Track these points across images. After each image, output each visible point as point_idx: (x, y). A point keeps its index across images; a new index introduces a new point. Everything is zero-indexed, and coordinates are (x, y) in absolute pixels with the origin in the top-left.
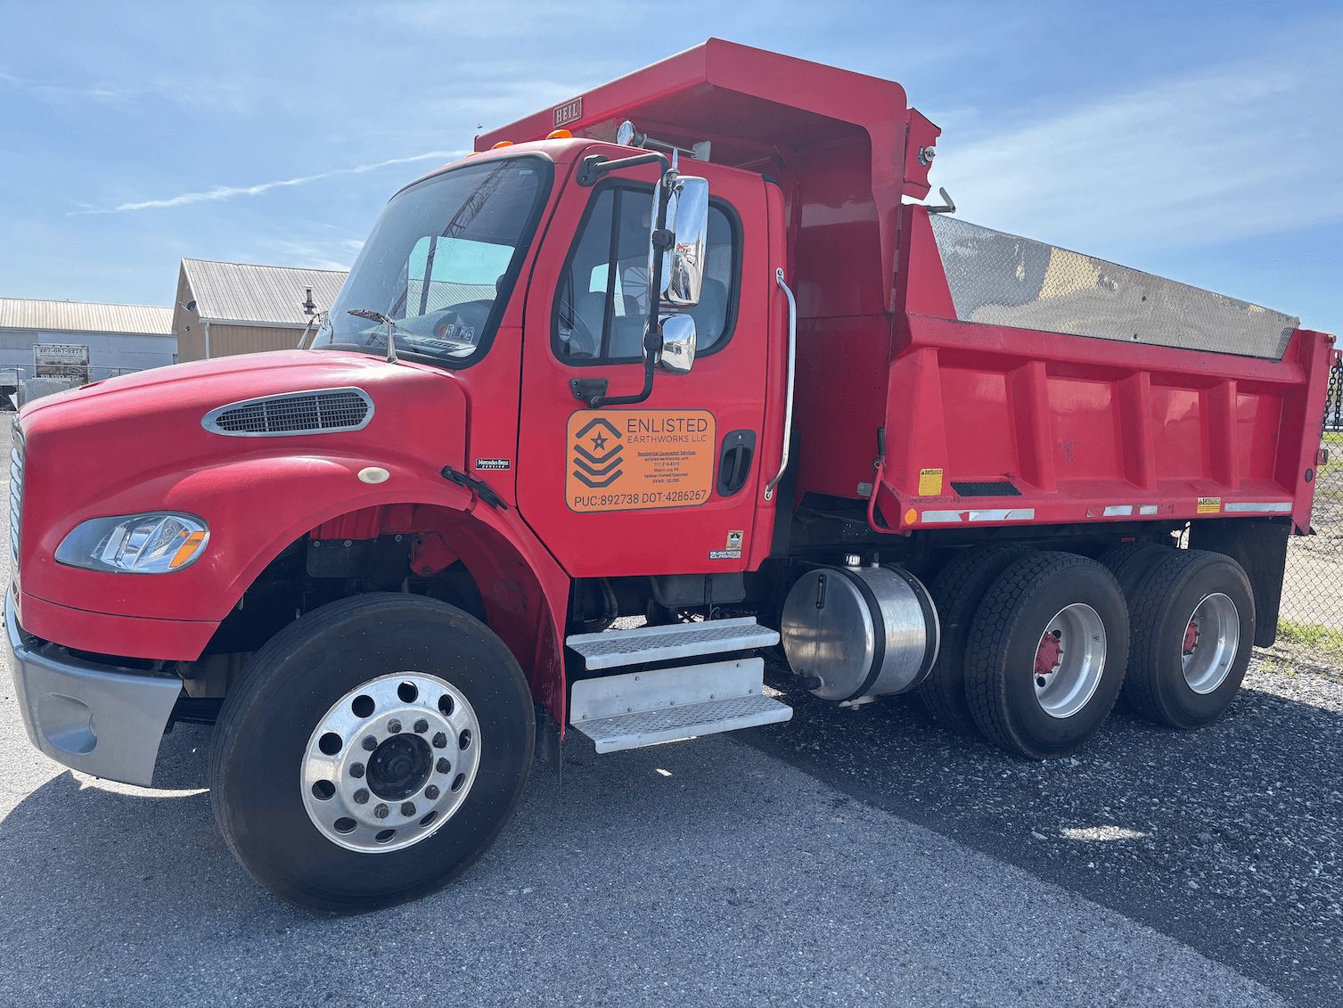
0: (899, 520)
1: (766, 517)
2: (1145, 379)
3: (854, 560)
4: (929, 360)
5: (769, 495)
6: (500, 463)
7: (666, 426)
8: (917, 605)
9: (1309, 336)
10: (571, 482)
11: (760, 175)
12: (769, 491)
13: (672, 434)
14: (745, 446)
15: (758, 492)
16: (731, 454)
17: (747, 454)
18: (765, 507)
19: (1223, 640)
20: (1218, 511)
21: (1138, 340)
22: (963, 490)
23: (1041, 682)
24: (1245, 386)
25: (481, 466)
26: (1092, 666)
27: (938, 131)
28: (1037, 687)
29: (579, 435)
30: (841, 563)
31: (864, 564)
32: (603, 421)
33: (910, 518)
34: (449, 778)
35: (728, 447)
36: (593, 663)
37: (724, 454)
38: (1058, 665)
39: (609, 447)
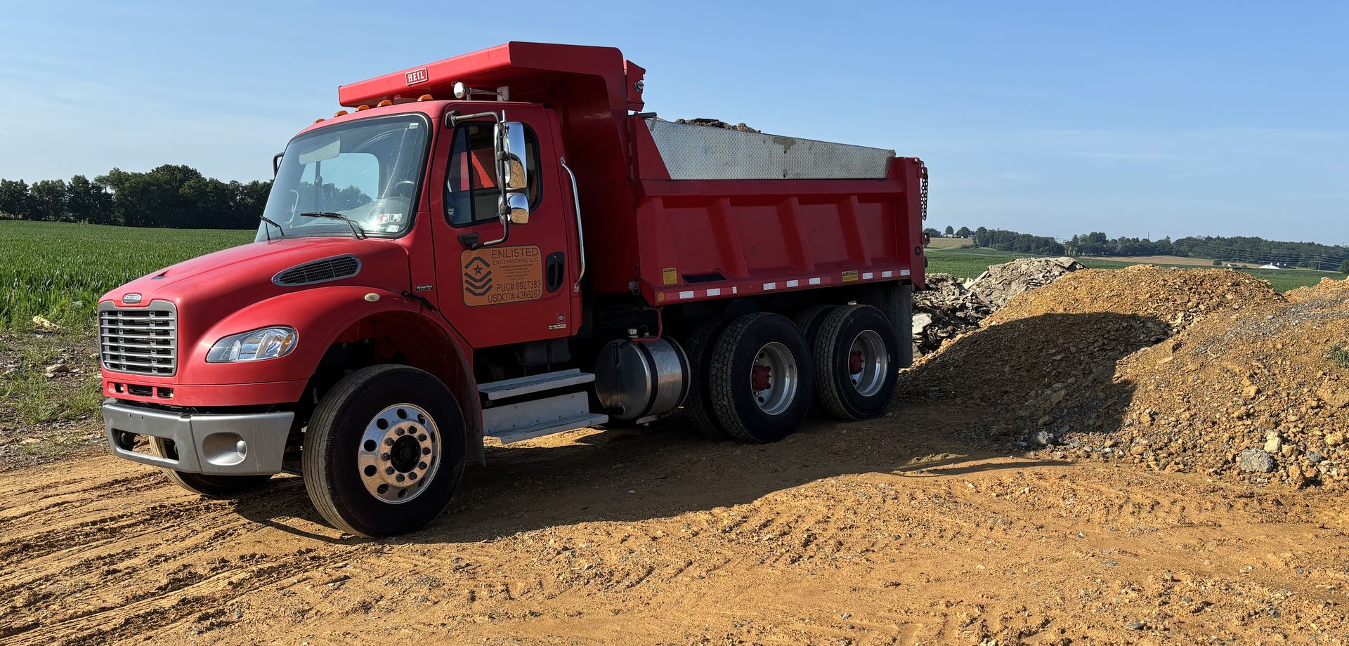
0: (654, 300)
1: (577, 303)
2: (795, 201)
3: (634, 332)
4: (658, 203)
5: (577, 289)
6: (428, 286)
7: (514, 253)
8: (674, 353)
9: (901, 160)
10: (466, 293)
11: (542, 104)
12: (577, 286)
13: (518, 258)
14: (560, 262)
15: (571, 289)
16: (552, 267)
17: (561, 266)
18: (575, 297)
19: (878, 360)
20: (857, 279)
21: (787, 178)
22: (690, 280)
23: (761, 399)
24: (864, 198)
25: (418, 290)
26: (790, 383)
27: (643, 71)
28: (759, 404)
29: (466, 267)
30: (626, 335)
31: (640, 334)
32: (479, 258)
33: (661, 297)
34: (430, 456)
35: (549, 264)
36: (493, 396)
37: (548, 266)
38: (768, 387)
39: (484, 272)
